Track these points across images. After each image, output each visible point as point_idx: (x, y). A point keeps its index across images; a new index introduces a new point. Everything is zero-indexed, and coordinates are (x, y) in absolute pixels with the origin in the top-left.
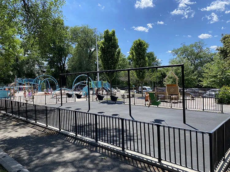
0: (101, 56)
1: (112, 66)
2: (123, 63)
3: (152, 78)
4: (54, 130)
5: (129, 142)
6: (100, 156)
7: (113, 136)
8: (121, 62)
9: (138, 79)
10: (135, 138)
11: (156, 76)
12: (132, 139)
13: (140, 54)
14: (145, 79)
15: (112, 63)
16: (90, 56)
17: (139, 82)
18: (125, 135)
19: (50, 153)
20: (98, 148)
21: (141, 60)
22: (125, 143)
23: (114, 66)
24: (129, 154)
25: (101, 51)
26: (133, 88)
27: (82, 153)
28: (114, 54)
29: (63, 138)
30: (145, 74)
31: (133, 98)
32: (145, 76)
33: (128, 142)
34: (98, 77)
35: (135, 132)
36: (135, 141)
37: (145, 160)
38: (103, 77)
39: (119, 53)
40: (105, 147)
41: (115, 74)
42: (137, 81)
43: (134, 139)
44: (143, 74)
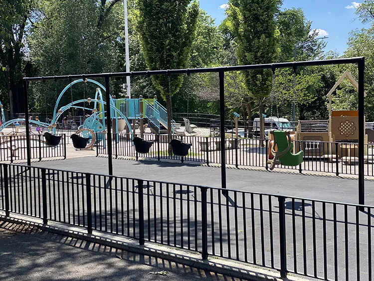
0: (140, 23)
1: (174, 54)
2: (207, 43)
3: (292, 91)
4: (28, 223)
5: (217, 245)
6: (152, 270)
7: (182, 234)
8: (199, 41)
9: (250, 94)
10: (233, 237)
11: (305, 85)
12: (225, 240)
13: (256, 18)
14: (271, 95)
15: (173, 47)
16: (101, 18)
17: (253, 103)
18: (209, 232)
19: (35, 266)
20: (146, 257)
21: (259, 38)
22: (210, 246)
23: (179, 55)
24: (217, 265)
25: (141, 10)
26: (236, 121)
27: (110, 265)
28: (179, 20)
29: (55, 239)
30: (270, 78)
31: (234, 150)
32: (271, 85)
33: (215, 244)
34: (126, 86)
35: (232, 226)
36: (231, 242)
37: (252, 276)
38: (144, 87)
39: (195, 14)
40: (162, 254)
41: (181, 78)
42: (246, 100)
43: (229, 240)
44: (265, 80)
